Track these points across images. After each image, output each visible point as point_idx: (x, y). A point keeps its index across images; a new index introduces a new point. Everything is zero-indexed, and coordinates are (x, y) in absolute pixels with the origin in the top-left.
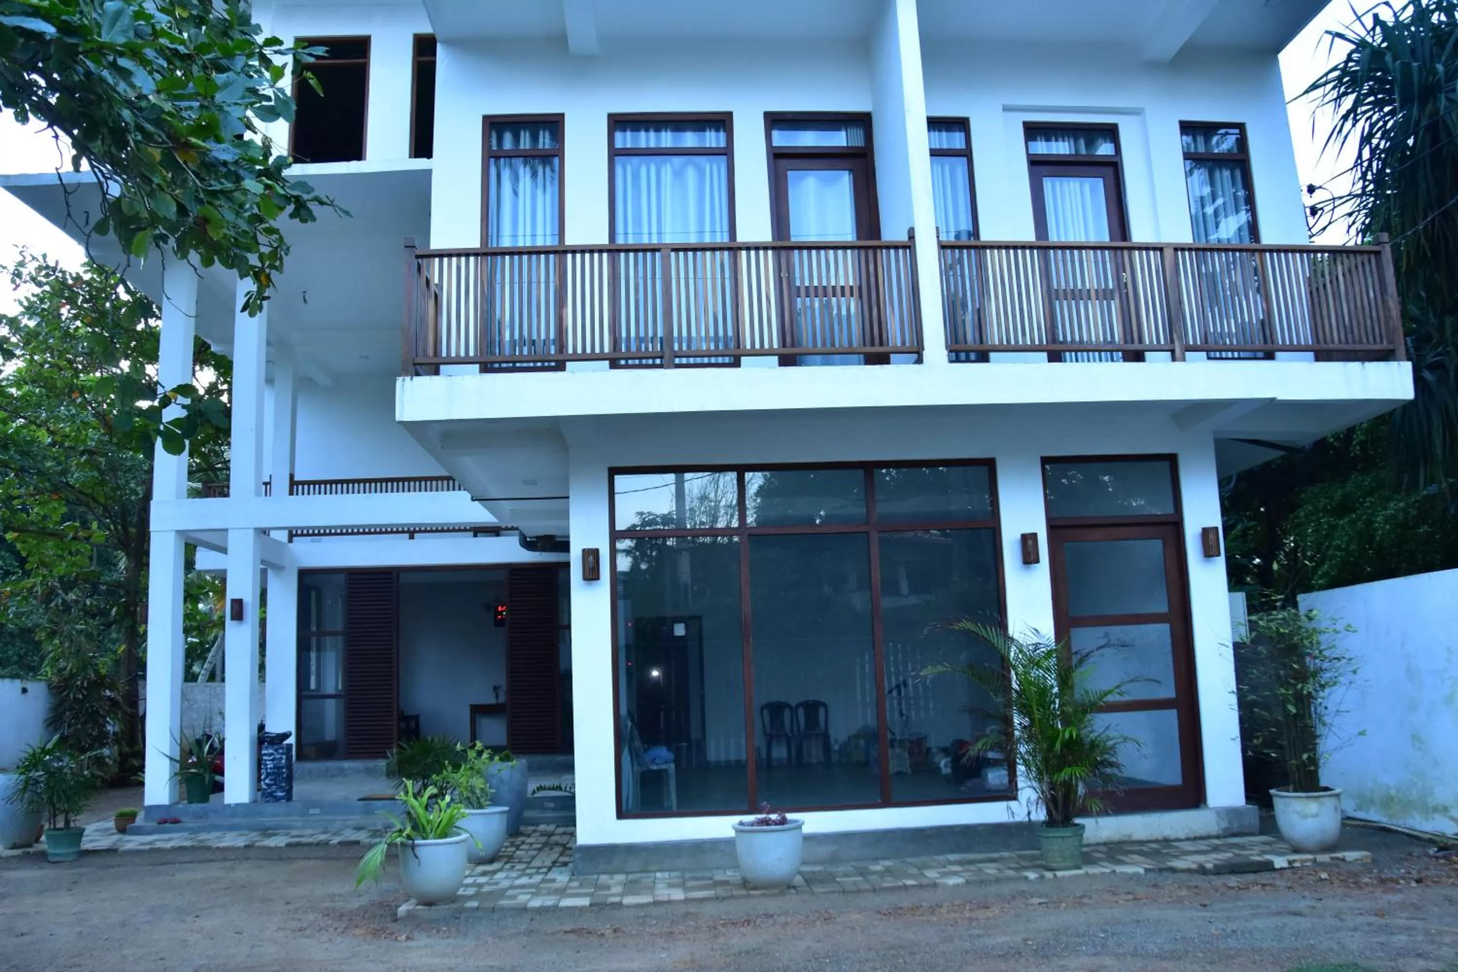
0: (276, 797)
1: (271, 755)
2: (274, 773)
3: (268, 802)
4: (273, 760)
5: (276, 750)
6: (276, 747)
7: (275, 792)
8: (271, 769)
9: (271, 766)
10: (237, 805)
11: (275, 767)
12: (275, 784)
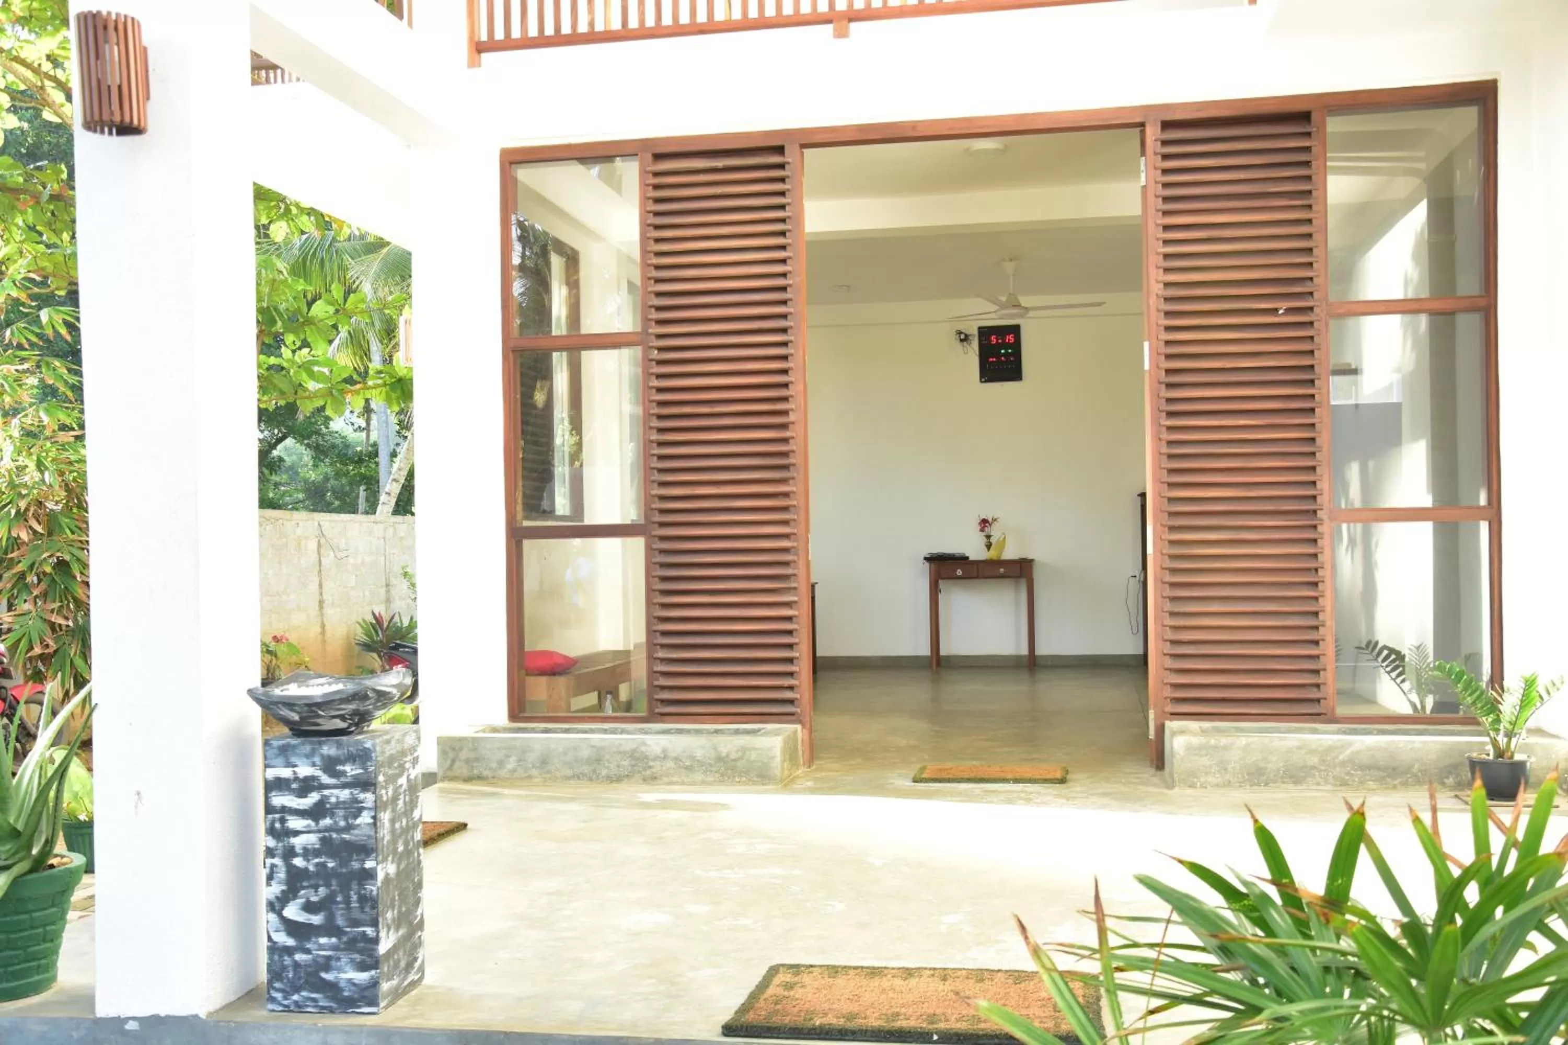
0: (332, 989)
1: (306, 786)
2: (323, 874)
3: (299, 1008)
4: (316, 812)
5: (330, 765)
6: (329, 749)
7: (326, 964)
8: (307, 853)
9: (311, 839)
10: (153, 1023)
11: (327, 846)
12: (329, 929)
